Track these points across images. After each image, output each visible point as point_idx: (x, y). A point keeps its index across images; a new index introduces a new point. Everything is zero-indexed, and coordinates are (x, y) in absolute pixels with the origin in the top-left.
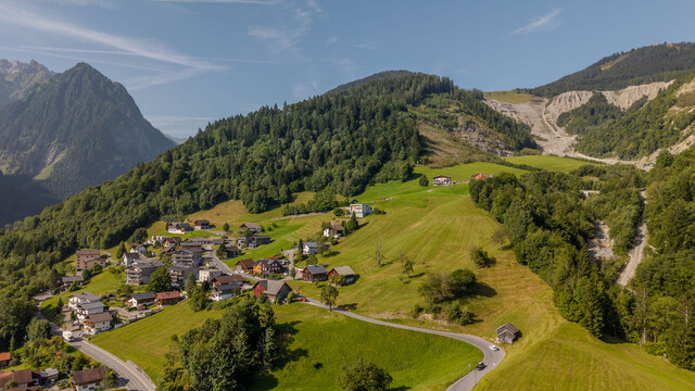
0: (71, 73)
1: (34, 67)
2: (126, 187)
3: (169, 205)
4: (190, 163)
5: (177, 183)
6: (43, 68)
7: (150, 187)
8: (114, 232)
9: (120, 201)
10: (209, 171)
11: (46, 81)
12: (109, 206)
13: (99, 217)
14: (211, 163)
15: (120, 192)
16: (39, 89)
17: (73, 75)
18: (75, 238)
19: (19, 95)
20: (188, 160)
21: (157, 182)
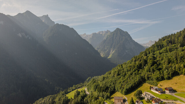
0: (115, 31)
1: (108, 31)
2: (131, 66)
3: (149, 76)
4: (155, 56)
5: (151, 66)
6: (109, 31)
7: (140, 67)
8: (128, 88)
9: (129, 73)
10: (165, 60)
11: (110, 34)
12: (125, 74)
13: (122, 79)
14: (165, 55)
15: (129, 69)
16: (108, 36)
17: (116, 31)
18: (114, 87)
19: (105, 38)
20: (154, 54)
21: (143, 65)
